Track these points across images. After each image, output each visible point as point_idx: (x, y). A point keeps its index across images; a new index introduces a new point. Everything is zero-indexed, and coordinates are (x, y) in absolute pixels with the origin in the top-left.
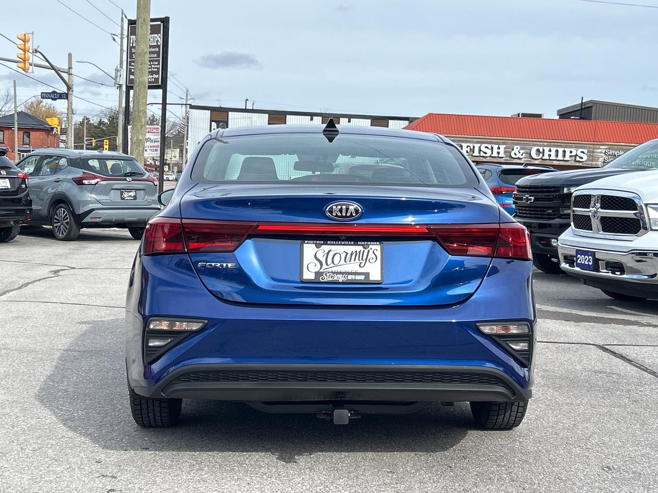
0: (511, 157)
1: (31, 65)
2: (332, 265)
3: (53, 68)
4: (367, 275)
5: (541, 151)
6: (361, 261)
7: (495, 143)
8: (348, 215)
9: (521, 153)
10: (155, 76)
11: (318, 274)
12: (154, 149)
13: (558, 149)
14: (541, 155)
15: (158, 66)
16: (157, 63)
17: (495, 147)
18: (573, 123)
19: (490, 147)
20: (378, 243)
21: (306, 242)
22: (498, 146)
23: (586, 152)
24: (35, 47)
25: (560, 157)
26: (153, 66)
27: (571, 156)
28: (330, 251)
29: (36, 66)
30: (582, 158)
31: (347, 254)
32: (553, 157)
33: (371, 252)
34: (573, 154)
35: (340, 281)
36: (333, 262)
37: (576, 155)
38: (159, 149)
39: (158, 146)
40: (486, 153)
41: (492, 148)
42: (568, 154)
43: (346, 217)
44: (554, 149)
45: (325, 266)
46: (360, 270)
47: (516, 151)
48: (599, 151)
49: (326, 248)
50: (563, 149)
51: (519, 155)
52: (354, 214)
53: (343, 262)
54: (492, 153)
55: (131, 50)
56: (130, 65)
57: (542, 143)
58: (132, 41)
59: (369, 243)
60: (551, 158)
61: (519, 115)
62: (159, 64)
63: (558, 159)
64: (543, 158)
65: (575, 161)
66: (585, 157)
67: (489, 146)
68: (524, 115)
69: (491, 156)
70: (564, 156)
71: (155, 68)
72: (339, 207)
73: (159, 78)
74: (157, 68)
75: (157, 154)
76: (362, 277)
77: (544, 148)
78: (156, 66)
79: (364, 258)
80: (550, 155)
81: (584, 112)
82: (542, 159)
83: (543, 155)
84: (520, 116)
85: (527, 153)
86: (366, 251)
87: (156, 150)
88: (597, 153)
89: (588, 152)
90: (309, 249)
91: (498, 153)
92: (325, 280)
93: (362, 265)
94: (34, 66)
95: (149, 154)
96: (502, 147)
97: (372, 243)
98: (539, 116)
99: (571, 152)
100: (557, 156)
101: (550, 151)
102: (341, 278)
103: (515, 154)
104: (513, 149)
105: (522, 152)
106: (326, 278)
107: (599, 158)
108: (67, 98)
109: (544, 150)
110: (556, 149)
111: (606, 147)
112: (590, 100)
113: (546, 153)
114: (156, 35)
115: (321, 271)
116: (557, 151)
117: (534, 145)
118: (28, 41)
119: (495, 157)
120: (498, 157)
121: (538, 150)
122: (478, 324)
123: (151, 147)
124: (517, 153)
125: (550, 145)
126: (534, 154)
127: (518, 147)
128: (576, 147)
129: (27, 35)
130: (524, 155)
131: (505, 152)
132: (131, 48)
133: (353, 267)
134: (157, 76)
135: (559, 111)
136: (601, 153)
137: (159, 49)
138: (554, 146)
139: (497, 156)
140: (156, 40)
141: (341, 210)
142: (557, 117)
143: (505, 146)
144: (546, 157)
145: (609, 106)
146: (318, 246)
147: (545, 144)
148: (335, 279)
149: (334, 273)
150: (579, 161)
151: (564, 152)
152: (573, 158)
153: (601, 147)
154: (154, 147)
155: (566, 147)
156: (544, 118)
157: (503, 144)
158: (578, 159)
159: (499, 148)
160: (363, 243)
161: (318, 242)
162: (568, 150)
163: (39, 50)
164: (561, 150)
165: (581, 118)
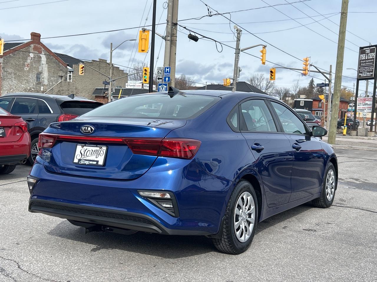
1: (308, 71)
2: (86, 156)
3: (320, 72)
4: (97, 162)
6: (97, 155)
8: (88, 131)
10: (371, 73)
11: (80, 160)
12: (369, 108)
15: (373, 68)
16: (372, 67)
20: (105, 146)
21: (78, 144)
24: (311, 64)
26: (370, 69)
28: (87, 149)
29: (311, 71)
31: (93, 151)
33: (102, 151)
36: (86, 155)
38: (371, 108)
39: (371, 107)
43: (87, 132)
45: (83, 157)
46: (96, 159)
49: (85, 148)
52: (90, 131)
53: (90, 155)
55: (360, 62)
56: (360, 69)
58: (361, 57)
59: (102, 146)
62: (373, 67)
71: (371, 69)
72: (85, 128)
73: (373, 74)
74: (372, 69)
75: (370, 111)
76: (95, 163)
78: (372, 68)
79: (99, 154)
86: (100, 150)
87: (370, 109)
90: (79, 148)
92: (81, 163)
93: (97, 157)
94: (310, 71)
95: (367, 111)
97: (103, 146)
102: (87, 163)
106: (82, 162)
108: (328, 86)
114: (373, 53)
115: (81, 159)
118: (308, 61)
122: (138, 191)
123: (368, 108)
129: (307, 58)
132: (360, 60)
133: (93, 158)
134: (372, 73)
137: (374, 60)
140: (373, 55)
141: (85, 129)
146: (83, 147)
148: (85, 163)
149: (85, 160)
154: (369, 107)
160: (99, 146)
161: (83, 145)
163: (312, 64)
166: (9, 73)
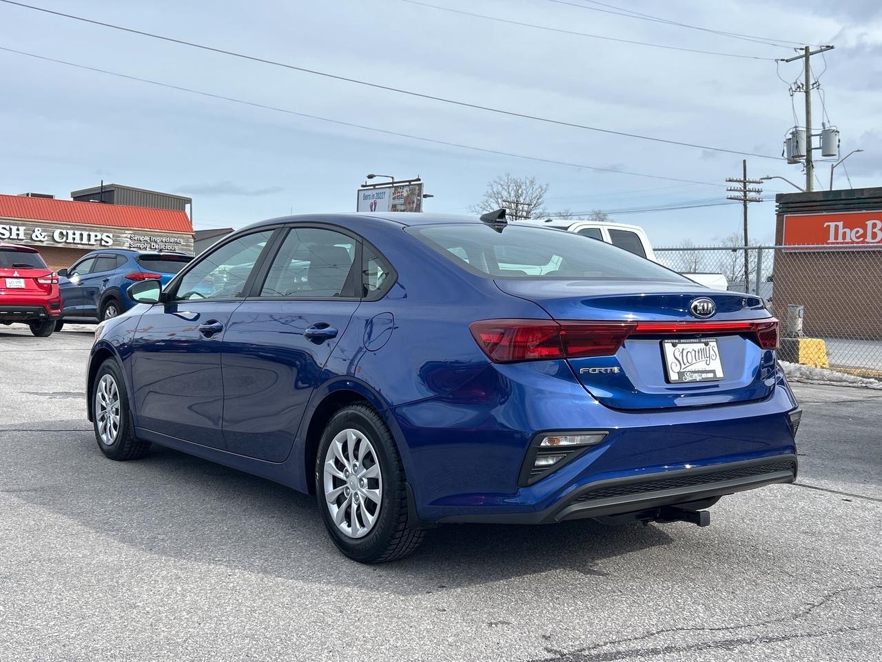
0: (31, 239)
2: (688, 364)
4: (714, 372)
5: (65, 233)
6: (707, 359)
7: (14, 225)
8: (707, 312)
9: (43, 236)
11: (680, 374)
13: (83, 232)
14: (65, 238)
17: (14, 228)
18: (93, 206)
19: (8, 229)
20: (713, 340)
21: (666, 341)
22: (16, 227)
23: (111, 236)
25: (85, 241)
27: (96, 240)
28: (683, 350)
30: (107, 242)
31: (695, 352)
32: (77, 241)
33: (711, 348)
34: (99, 238)
35: (698, 380)
36: (688, 361)
37: (102, 239)
40: (4, 235)
41: (11, 229)
42: (93, 238)
43: (706, 314)
44: (78, 233)
45: (683, 366)
46: (708, 368)
47: (37, 233)
48: (125, 235)
49: (680, 347)
50: (88, 233)
51: (41, 238)
52: (711, 312)
53: (694, 360)
54: (11, 235)
57: (65, 226)
59: (708, 340)
60: (75, 242)
61: (28, 195)
63: (82, 242)
64: (67, 241)
65: (101, 245)
66: (111, 242)
67: (7, 227)
68: (33, 195)
69: (9, 238)
70: (89, 240)
72: (702, 304)
76: (711, 375)
77: (68, 231)
79: (708, 356)
80: (74, 239)
81: (105, 195)
82: (65, 242)
83: (67, 239)
84: (30, 196)
85: (49, 236)
86: (707, 348)
88: (123, 237)
89: (113, 236)
90: (669, 348)
91: (18, 235)
92: (687, 380)
93: (708, 363)
96: (22, 229)
98: (51, 197)
99: (96, 236)
100: (82, 239)
101: (74, 234)
102: (697, 377)
103: (37, 237)
104: (34, 231)
105: (44, 234)
107: (124, 243)
109: (67, 233)
110: (80, 232)
111: (131, 232)
112: (111, 183)
113: (71, 236)
115: (682, 370)
116: (81, 235)
117: (57, 228)
119: (15, 239)
120: (18, 239)
121: (61, 233)
124: (39, 236)
125: (74, 228)
126: (57, 237)
127: (39, 229)
128: (101, 231)
130: (46, 237)
131: (25, 234)
133: (703, 365)
135: (73, 194)
136: (126, 237)
138: (78, 229)
139: (16, 238)
141: (703, 308)
142: (72, 199)
143: (25, 228)
144: (70, 240)
145: (131, 192)
146: (674, 345)
147: (69, 227)
148: (694, 378)
149: (691, 372)
150: (104, 246)
151: (89, 235)
152: (99, 242)
153: (126, 232)
155: (91, 230)
156: (56, 199)
157: (23, 225)
158: (103, 243)
159: (18, 230)
160: (703, 340)
161: (674, 341)
162: (93, 234)
164: (85, 234)
165: (102, 202)
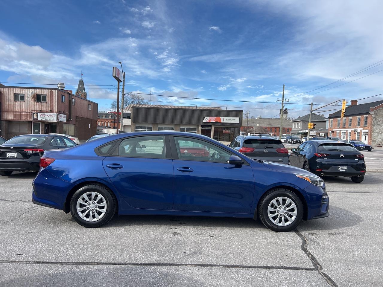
166: (379, 121)
